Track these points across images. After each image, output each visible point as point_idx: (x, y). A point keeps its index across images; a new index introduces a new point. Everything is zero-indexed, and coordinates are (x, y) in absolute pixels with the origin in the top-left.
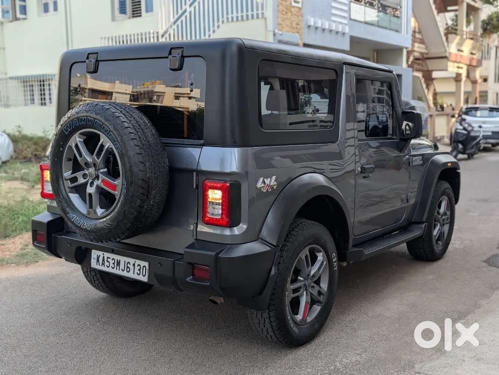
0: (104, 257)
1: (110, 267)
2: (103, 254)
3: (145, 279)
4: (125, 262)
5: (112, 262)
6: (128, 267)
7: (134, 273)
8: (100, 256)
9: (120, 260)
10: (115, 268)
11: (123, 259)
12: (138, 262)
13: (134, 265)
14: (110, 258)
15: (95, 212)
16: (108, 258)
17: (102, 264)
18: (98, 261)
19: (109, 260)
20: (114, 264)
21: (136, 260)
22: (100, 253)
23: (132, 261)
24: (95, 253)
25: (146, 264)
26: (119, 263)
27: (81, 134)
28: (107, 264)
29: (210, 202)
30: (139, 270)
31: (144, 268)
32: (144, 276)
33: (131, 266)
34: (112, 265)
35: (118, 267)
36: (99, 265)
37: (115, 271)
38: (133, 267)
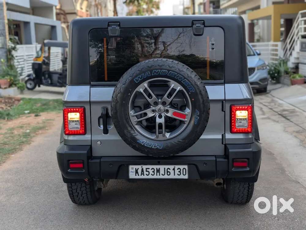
0: (142, 169)
1: (150, 174)
2: (142, 167)
3: (186, 177)
4: (165, 168)
5: (151, 171)
6: (168, 172)
7: (174, 175)
8: (138, 169)
9: (159, 168)
10: (155, 175)
11: (162, 168)
12: (177, 167)
13: (174, 169)
14: (149, 169)
16: (146, 169)
17: (142, 174)
18: (137, 172)
19: (147, 170)
20: (154, 172)
21: (175, 166)
22: (139, 167)
23: (171, 167)
24: (132, 169)
25: (186, 167)
26: (158, 171)
28: (145, 173)
29: (238, 119)
30: (180, 172)
31: (184, 170)
32: (185, 175)
33: (172, 171)
34: (152, 173)
35: (158, 174)
36: (139, 175)
37: (155, 177)
38: (174, 171)
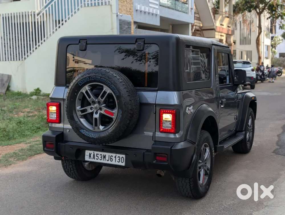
0: (94, 154)
1: (99, 159)
2: (94, 152)
3: (123, 164)
4: (109, 156)
5: (100, 156)
6: (111, 159)
7: (115, 162)
8: (91, 153)
9: (105, 155)
10: (102, 160)
11: (107, 154)
12: (118, 155)
13: (115, 157)
14: (98, 154)
15: (99, 128)
16: (97, 154)
17: (93, 158)
18: (90, 156)
19: (97, 155)
20: (101, 157)
21: (117, 154)
22: (92, 152)
23: (114, 155)
24: (87, 153)
25: (124, 156)
26: (105, 157)
27: (89, 85)
28: (96, 157)
29: (164, 120)
30: (119, 159)
31: (122, 158)
32: (122, 163)
33: (114, 158)
34: (100, 158)
35: (104, 159)
36: (91, 159)
37: (102, 161)
38: (115, 158)
